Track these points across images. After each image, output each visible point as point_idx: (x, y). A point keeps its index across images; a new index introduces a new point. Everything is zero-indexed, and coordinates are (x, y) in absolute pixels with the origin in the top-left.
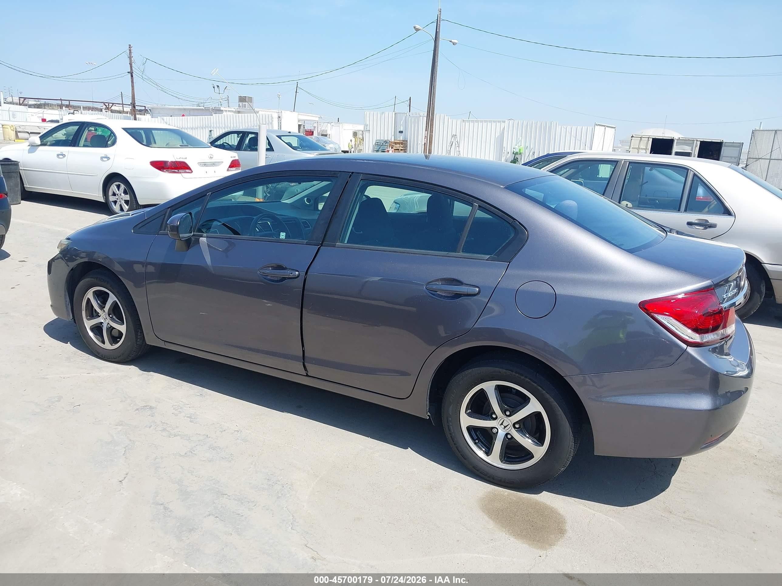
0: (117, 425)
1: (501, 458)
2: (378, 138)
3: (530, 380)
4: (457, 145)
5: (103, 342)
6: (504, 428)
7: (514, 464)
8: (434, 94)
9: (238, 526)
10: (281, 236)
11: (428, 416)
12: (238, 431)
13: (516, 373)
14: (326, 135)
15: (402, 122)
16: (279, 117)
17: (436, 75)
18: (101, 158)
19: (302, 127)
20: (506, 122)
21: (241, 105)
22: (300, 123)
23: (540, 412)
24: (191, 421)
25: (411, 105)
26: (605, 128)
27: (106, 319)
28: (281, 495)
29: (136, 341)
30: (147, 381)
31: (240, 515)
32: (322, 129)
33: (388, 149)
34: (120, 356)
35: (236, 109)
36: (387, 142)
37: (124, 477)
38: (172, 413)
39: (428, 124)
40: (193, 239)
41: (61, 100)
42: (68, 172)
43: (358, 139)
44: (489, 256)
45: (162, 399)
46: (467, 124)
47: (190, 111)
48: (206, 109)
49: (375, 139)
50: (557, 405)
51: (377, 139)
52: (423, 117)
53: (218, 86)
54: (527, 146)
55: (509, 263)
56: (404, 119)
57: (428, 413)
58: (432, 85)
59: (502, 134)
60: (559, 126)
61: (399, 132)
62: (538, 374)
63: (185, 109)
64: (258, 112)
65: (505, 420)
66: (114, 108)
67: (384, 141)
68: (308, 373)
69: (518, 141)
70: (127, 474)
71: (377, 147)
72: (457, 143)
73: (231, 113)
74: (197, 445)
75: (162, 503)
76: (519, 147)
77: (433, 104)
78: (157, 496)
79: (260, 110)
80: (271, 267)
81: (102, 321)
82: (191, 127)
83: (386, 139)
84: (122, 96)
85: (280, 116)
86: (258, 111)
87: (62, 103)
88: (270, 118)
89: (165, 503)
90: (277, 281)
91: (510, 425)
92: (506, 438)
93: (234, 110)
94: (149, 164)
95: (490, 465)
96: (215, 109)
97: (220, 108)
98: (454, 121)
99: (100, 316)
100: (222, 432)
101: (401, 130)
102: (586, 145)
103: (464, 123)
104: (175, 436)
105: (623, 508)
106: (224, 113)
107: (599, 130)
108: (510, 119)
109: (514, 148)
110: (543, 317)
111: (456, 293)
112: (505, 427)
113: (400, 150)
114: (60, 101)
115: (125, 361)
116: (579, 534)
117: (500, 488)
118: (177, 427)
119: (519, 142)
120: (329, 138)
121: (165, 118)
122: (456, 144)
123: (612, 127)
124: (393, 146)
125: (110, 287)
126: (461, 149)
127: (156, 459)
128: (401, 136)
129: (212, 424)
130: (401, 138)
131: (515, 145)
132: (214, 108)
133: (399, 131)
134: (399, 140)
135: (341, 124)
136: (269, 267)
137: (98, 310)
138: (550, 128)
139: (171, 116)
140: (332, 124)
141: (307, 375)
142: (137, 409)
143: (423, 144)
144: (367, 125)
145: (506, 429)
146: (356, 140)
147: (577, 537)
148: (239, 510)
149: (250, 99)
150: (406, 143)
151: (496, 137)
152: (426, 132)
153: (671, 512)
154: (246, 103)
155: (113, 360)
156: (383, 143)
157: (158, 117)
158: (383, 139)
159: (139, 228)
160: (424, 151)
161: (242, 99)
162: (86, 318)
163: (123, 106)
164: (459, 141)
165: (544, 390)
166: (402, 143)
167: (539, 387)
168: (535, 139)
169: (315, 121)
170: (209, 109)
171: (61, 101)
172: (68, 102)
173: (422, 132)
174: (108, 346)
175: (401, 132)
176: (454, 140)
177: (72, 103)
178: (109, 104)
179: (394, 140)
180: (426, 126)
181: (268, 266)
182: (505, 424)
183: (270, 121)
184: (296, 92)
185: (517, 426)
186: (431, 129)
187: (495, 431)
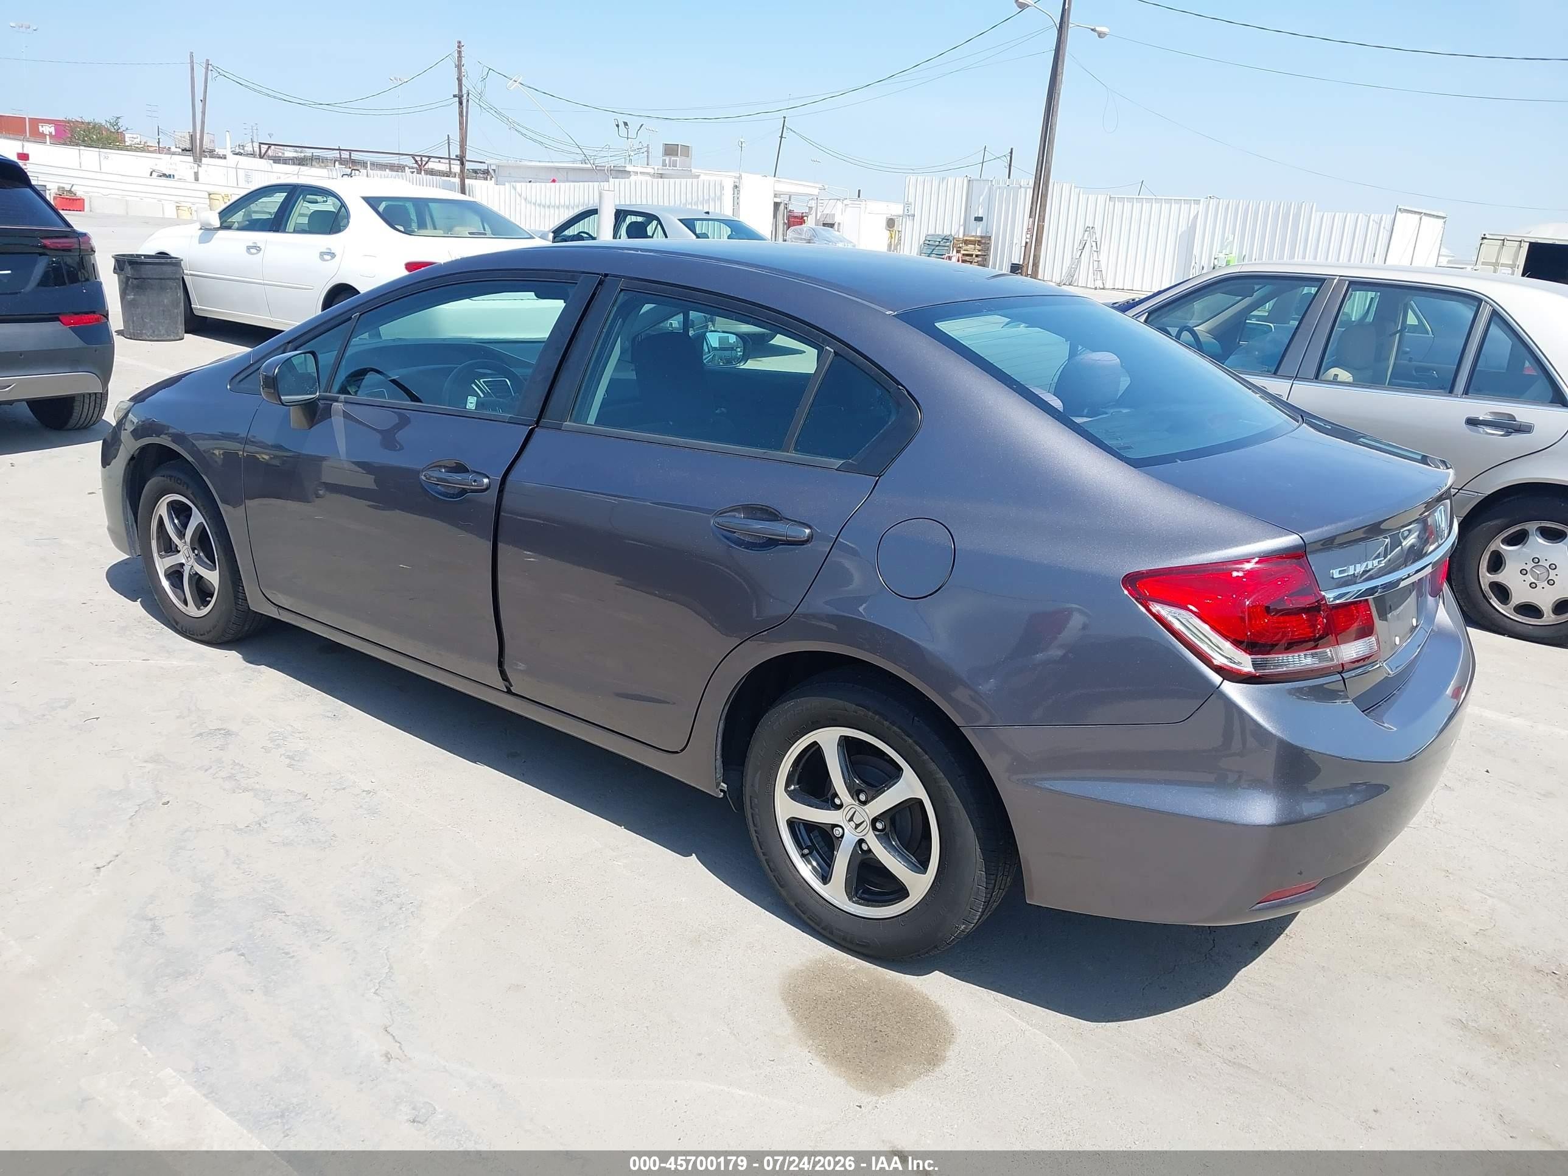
0: (146, 762)
1: (848, 891)
2: (932, 231)
3: (900, 729)
4: (1094, 248)
5: (186, 603)
6: (856, 828)
7: (872, 907)
8: (1051, 142)
9: (273, 977)
10: (469, 404)
11: (722, 791)
12: (368, 792)
13: (876, 712)
14: (832, 225)
15: (981, 198)
16: (736, 187)
17: (1058, 101)
18: (321, 255)
19: (782, 207)
20: (1202, 201)
21: (667, 162)
22: (777, 200)
23: (921, 799)
24: (289, 766)
25: (1012, 164)
26: (1421, 219)
27: (189, 558)
28: (388, 925)
29: (235, 603)
30: (246, 682)
31: (289, 956)
32: (824, 212)
33: (951, 255)
34: (210, 631)
35: (656, 170)
36: (947, 240)
37: (108, 860)
38: (261, 746)
39: (1035, 204)
40: (321, 404)
41: (339, 149)
42: (264, 282)
43: (897, 232)
44: (843, 462)
45: (257, 719)
46: (1118, 205)
47: (567, 173)
48: (598, 168)
49: (925, 232)
50: (950, 787)
51: (929, 233)
52: (1026, 189)
53: (626, 124)
54: (1244, 254)
55: (877, 478)
56: (987, 193)
57: (722, 784)
58: (1047, 123)
59: (1192, 228)
60: (1318, 213)
61: (975, 220)
62: (917, 719)
63: (558, 169)
64: (698, 177)
65: (857, 812)
66: (432, 165)
67: (943, 237)
68: (511, 688)
69: (1226, 244)
70: (117, 856)
71: (927, 249)
72: (1094, 244)
73: (649, 178)
74: (276, 812)
75: (153, 917)
76: (1226, 256)
77: (1049, 162)
78: (151, 903)
79: (702, 171)
80: (445, 467)
81: (183, 561)
82: (567, 203)
83: (947, 232)
84: (449, 143)
85: (738, 185)
86: (697, 174)
87: (340, 155)
88: (718, 188)
89: (158, 917)
90: (453, 496)
91: (865, 823)
92: (858, 848)
93: (652, 171)
94: (404, 267)
95: (828, 904)
96: (615, 168)
97: (625, 167)
98: (1092, 198)
99: (179, 552)
100: (337, 790)
101: (980, 216)
102: (1376, 255)
103: (1112, 204)
104: (245, 790)
105: (1094, 1025)
106: (633, 178)
107: (1406, 223)
108: (1210, 197)
109: (1215, 259)
110: (926, 596)
111: (770, 538)
112: (857, 826)
113: (974, 256)
114: (338, 152)
115: (220, 642)
116: (968, 1069)
117: (845, 954)
118: (258, 774)
119: (1227, 246)
120: (838, 230)
121: (518, 185)
122: (1092, 246)
123: (1438, 217)
124: (960, 247)
125: (191, 495)
126: (1103, 258)
127: (185, 832)
128: (979, 226)
129: (327, 774)
130: (978, 231)
131: (1217, 251)
132: (614, 166)
133: (975, 218)
134: (973, 236)
135: (864, 202)
136: (440, 466)
137: (175, 539)
138: (1297, 216)
139: (530, 182)
140: (845, 202)
141: (509, 692)
142: (201, 734)
143: (1024, 244)
144: (908, 204)
145: (859, 830)
146: (891, 234)
147: (962, 1075)
148: (293, 944)
149: (686, 150)
150: (989, 242)
151: (1179, 233)
152: (1031, 220)
153: (1200, 1044)
154: (678, 159)
155: (199, 638)
156: (939, 242)
157: (506, 183)
158: (940, 233)
159: (240, 381)
160: (1024, 259)
161: (670, 150)
162: (159, 554)
163: (450, 161)
164: (1098, 240)
165: (926, 754)
166: (979, 241)
167: (917, 747)
168: (1264, 237)
169: (814, 195)
170: (603, 168)
171: (340, 153)
172: (348, 154)
173: (1023, 221)
174: (192, 610)
175: (979, 219)
176: (1088, 237)
177: (355, 156)
178: (421, 159)
179: (964, 235)
180: (1031, 208)
181: (440, 464)
182: (857, 820)
183: (718, 193)
184: (781, 137)
185: (879, 826)
186: (1042, 214)
187: (838, 832)
